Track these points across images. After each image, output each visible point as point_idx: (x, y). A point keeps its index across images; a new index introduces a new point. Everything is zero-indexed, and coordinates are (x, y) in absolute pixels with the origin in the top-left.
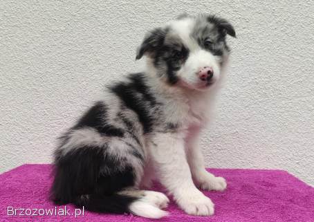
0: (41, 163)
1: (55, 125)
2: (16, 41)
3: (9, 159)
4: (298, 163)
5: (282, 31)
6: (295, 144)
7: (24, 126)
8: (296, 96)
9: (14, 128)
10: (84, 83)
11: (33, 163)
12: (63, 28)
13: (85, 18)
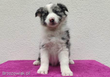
0: (14, 60)
1: (19, 47)
2: (5, 20)
3: (3, 59)
4: (98, 58)
5: (92, 16)
6: (98, 52)
7: (8, 48)
8: (97, 37)
9: (5, 49)
10: (29, 33)
11: (11, 60)
12: (21, 15)
13: (29, 12)
